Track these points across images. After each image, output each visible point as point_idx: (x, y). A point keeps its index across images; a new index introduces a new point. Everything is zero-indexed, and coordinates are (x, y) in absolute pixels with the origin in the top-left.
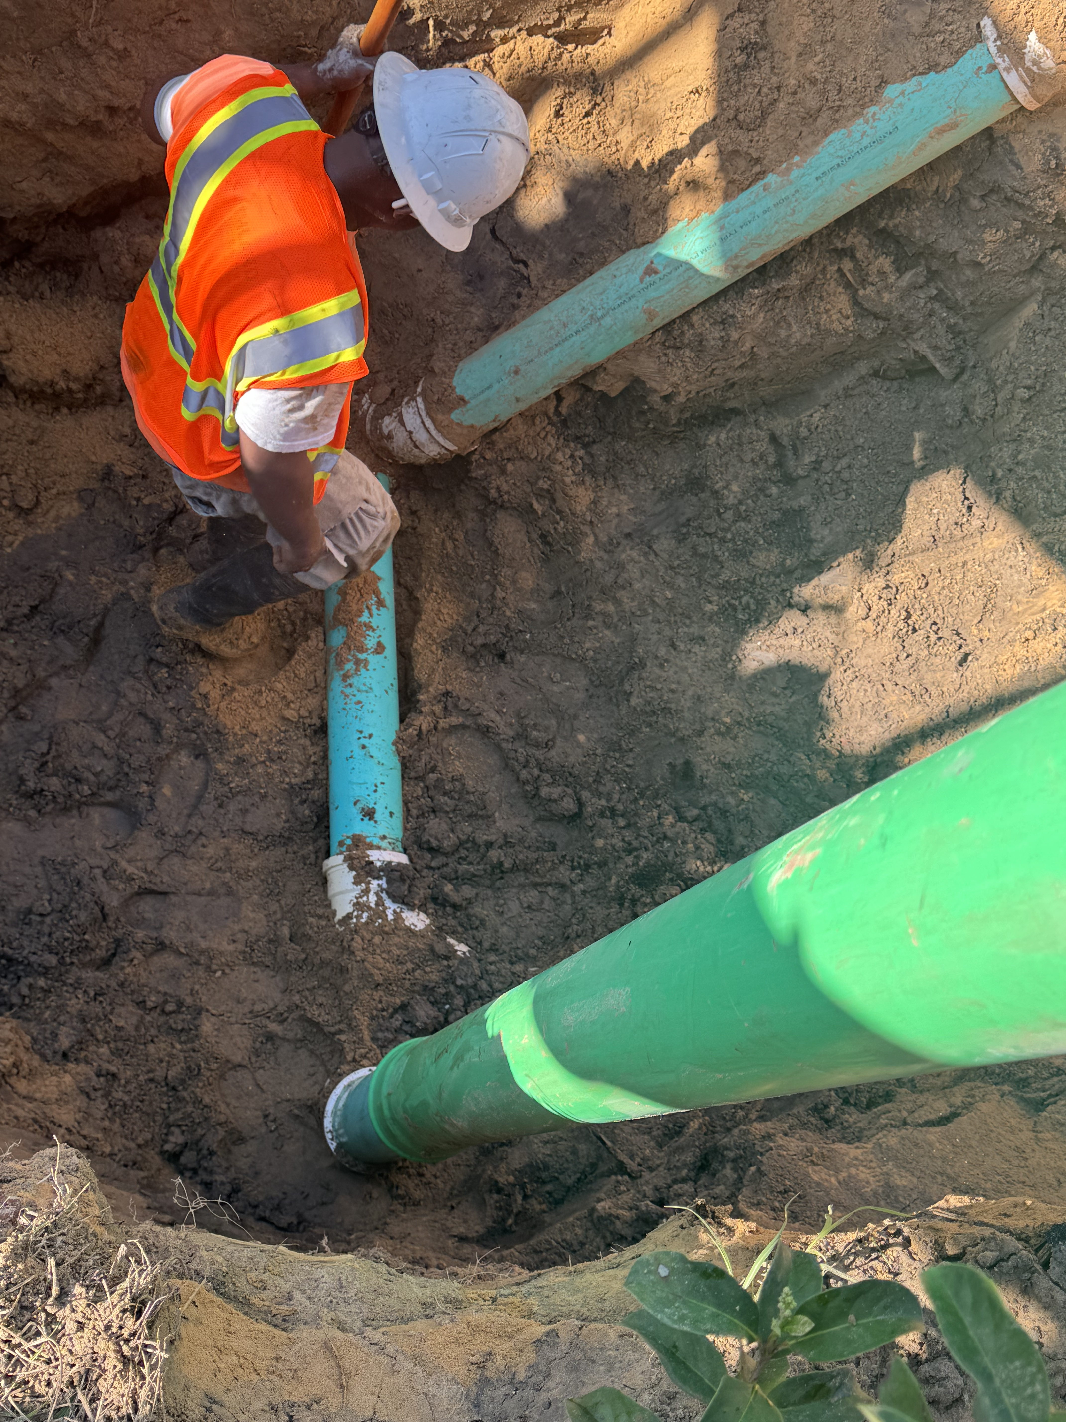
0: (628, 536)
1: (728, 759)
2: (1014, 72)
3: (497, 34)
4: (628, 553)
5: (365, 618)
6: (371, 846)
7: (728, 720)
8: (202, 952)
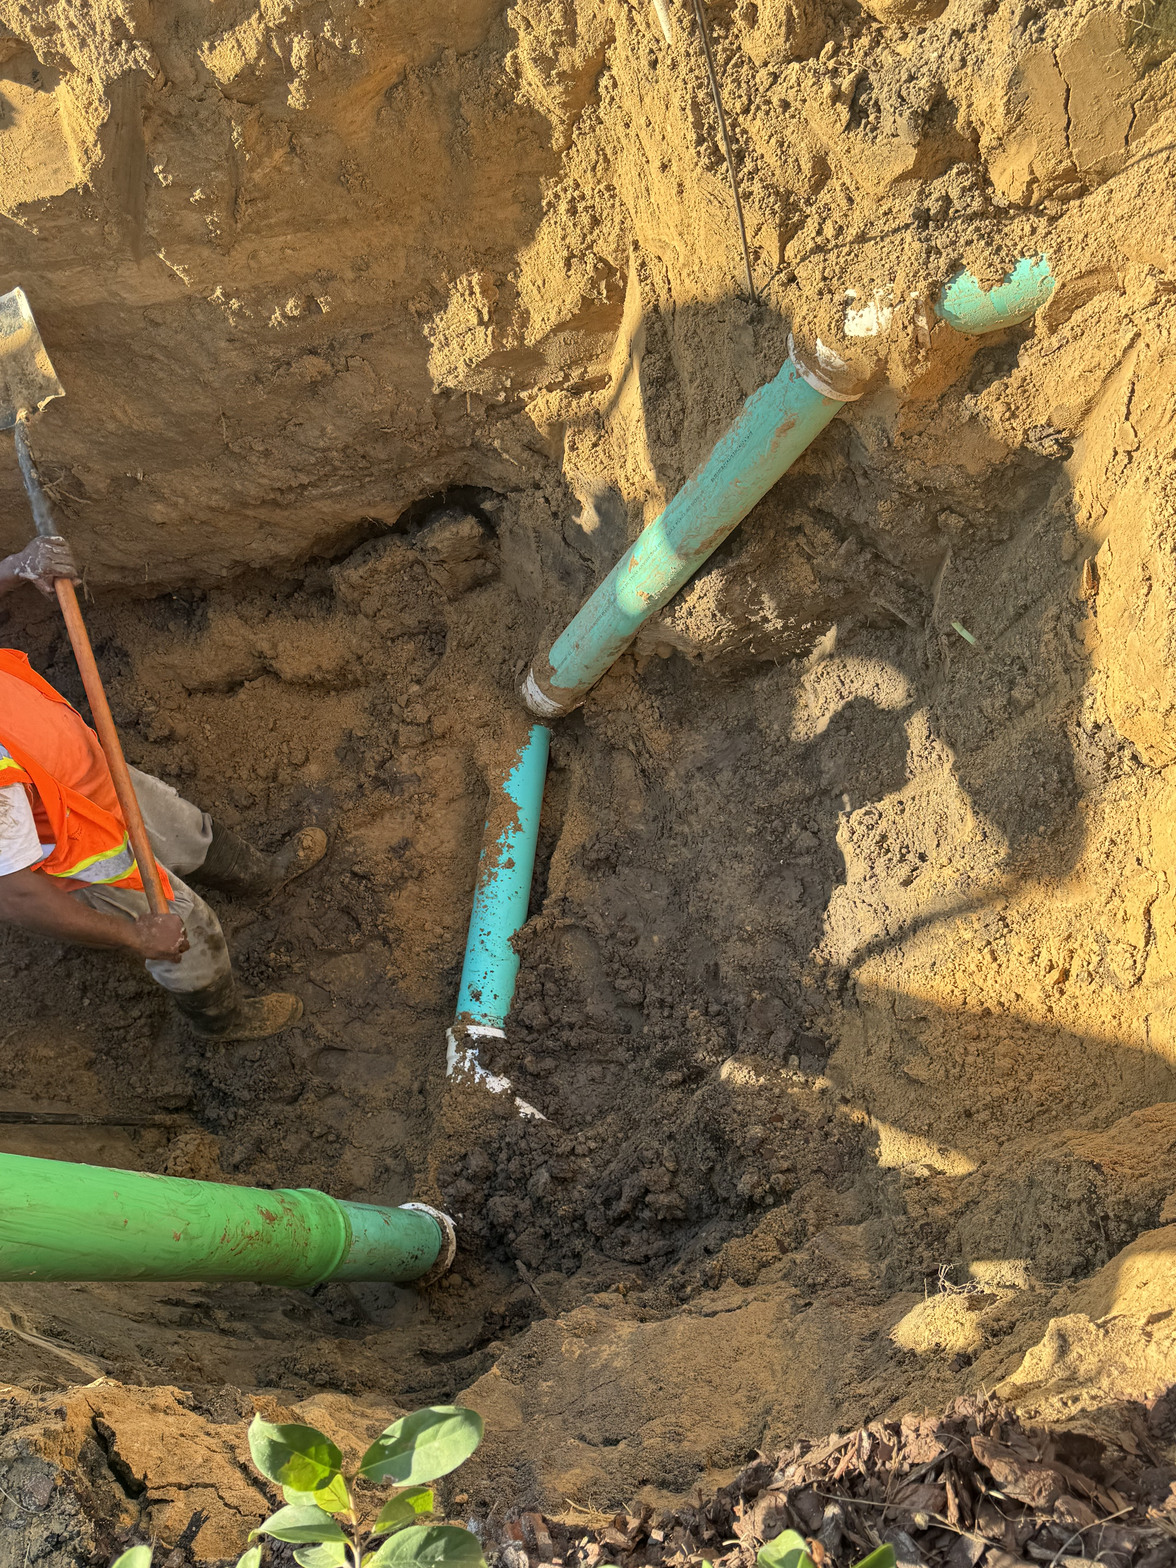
0: (699, 769)
1: (745, 963)
2: (812, 374)
3: (524, 395)
4: (698, 783)
5: (501, 840)
6: (473, 1022)
7: (749, 928)
8: (362, 1097)
